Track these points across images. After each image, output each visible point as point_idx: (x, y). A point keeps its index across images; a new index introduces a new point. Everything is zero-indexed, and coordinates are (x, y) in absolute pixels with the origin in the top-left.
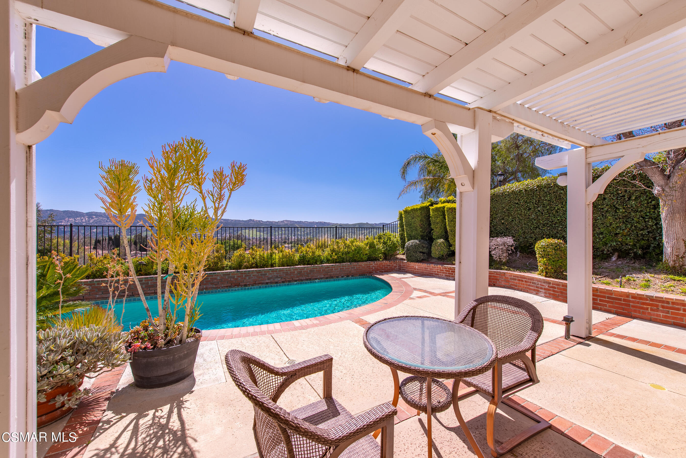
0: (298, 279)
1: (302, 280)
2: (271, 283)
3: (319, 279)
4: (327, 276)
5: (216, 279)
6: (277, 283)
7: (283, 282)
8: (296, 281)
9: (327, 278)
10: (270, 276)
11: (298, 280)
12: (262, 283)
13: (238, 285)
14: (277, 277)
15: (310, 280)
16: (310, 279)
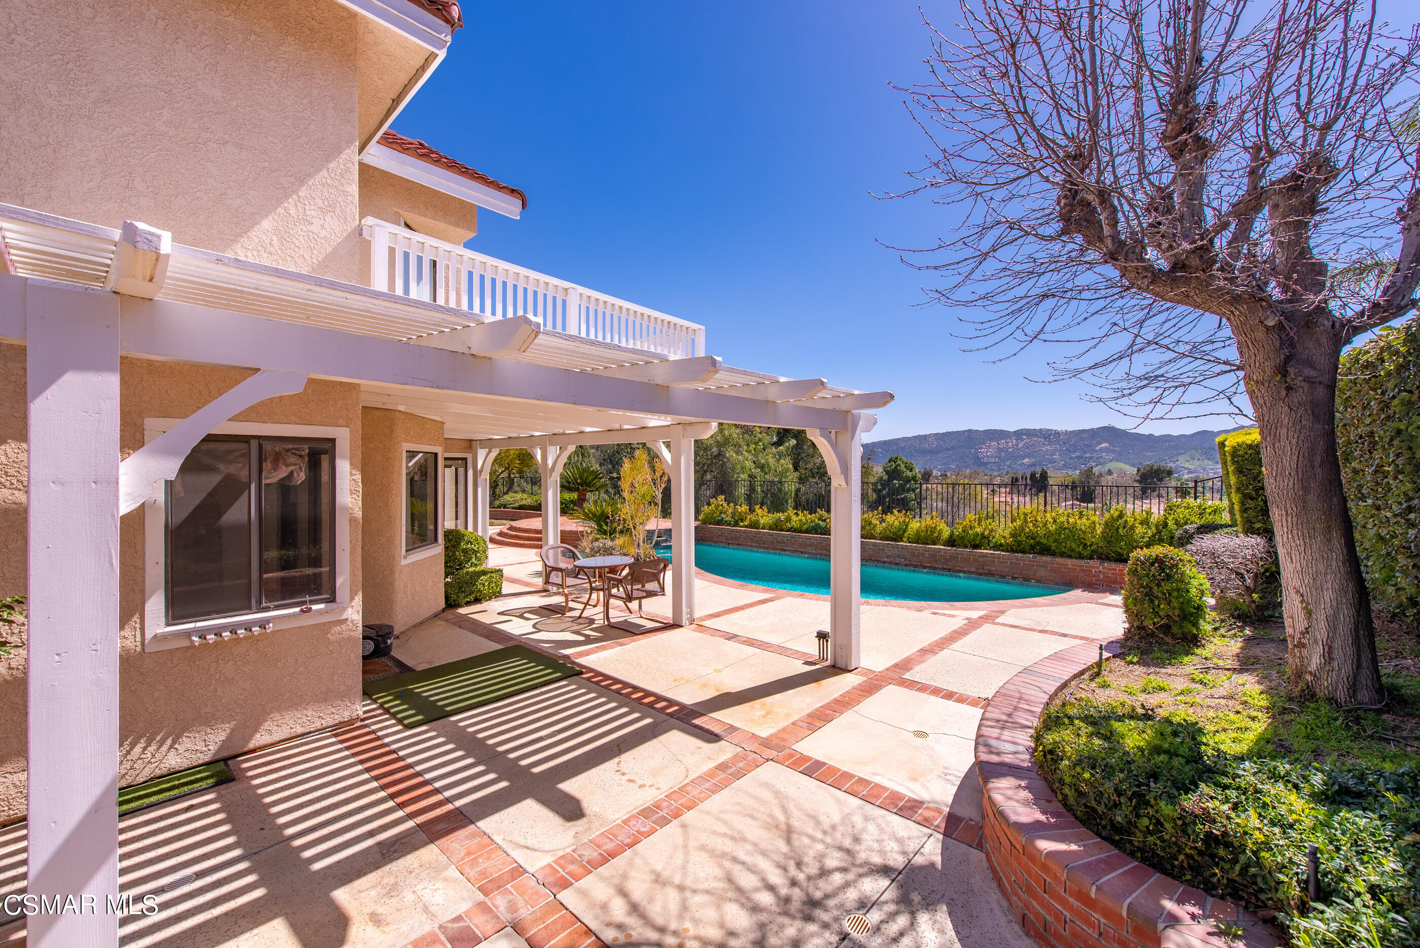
1: (935, 568)
2: (890, 563)
3: (964, 572)
4: (981, 571)
6: (897, 564)
7: (906, 565)
8: (925, 567)
9: (981, 574)
10: (890, 553)
11: (930, 568)
12: (878, 561)
14: (899, 556)
15: (952, 570)
16: (949, 570)
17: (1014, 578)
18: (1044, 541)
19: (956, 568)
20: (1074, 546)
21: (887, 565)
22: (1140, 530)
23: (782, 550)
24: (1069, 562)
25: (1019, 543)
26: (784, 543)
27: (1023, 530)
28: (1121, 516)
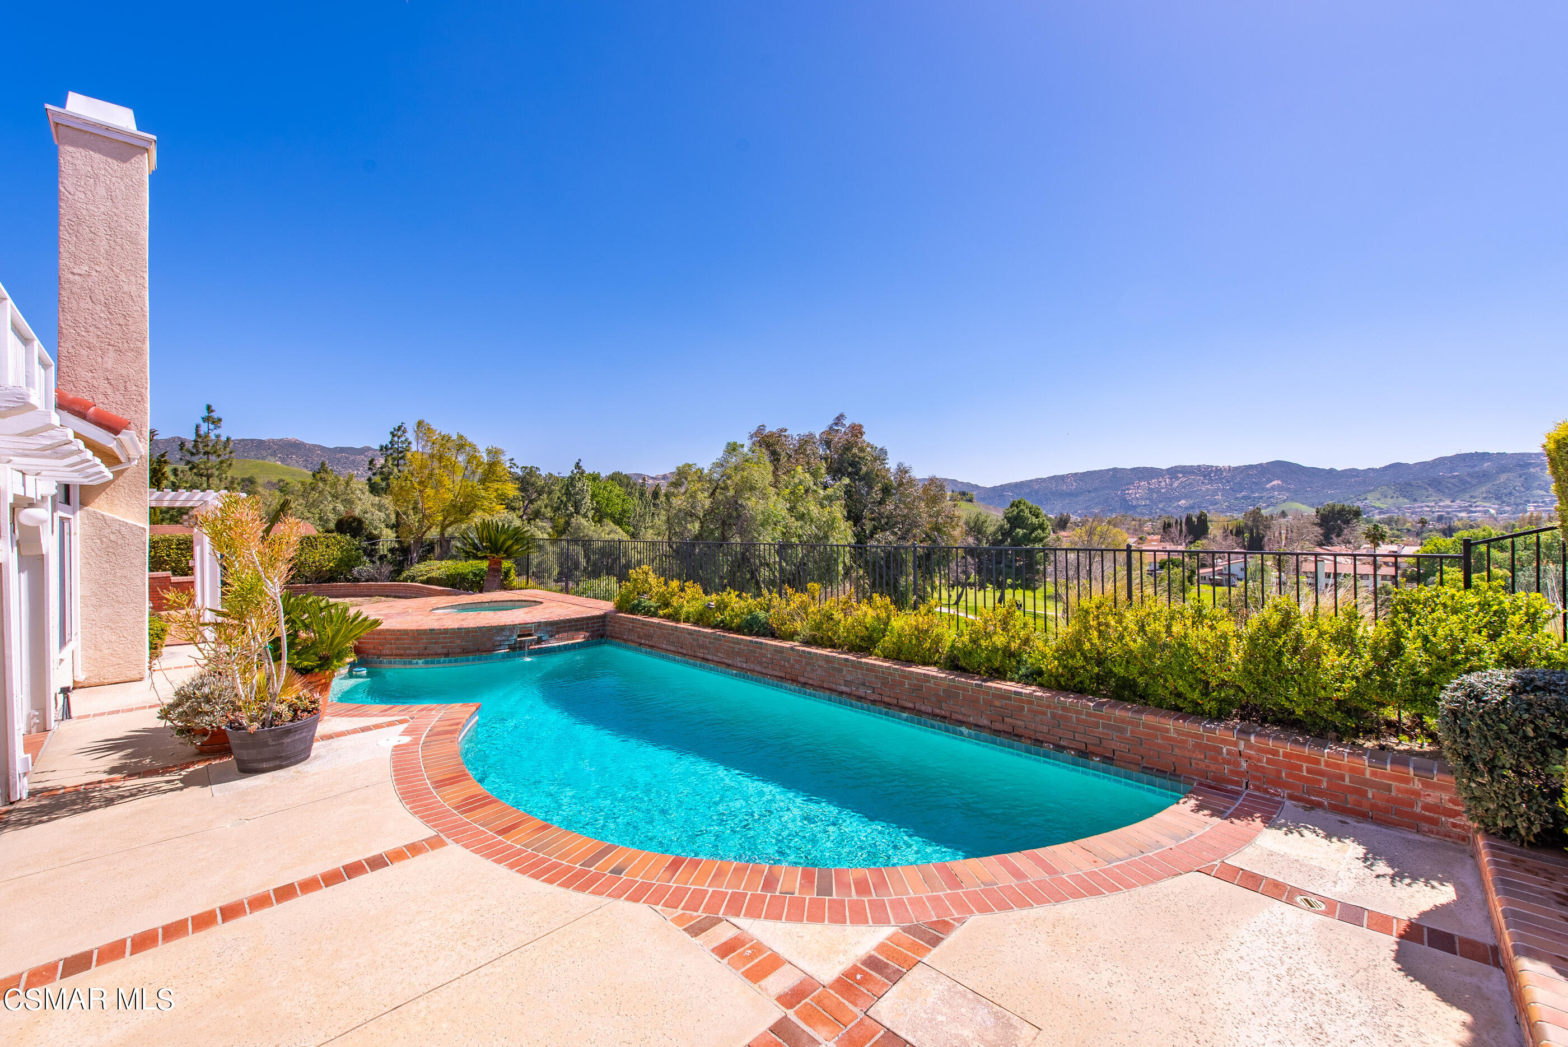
0: (911, 705)
1: (919, 713)
2: (849, 695)
3: (972, 726)
4: (998, 726)
5: (765, 656)
6: (859, 698)
7: (874, 702)
8: (904, 709)
9: (997, 732)
10: (849, 678)
11: (911, 710)
12: (834, 691)
13: (794, 681)
14: (864, 684)
16: (944, 718)
17: (1060, 748)
18: (1119, 670)
19: (955, 716)
20: (1182, 686)
21: (844, 698)
22: (1332, 660)
23: (704, 659)
24: (1172, 725)
25: (1073, 672)
26: (707, 648)
27: (1079, 643)
28: (1286, 623)
